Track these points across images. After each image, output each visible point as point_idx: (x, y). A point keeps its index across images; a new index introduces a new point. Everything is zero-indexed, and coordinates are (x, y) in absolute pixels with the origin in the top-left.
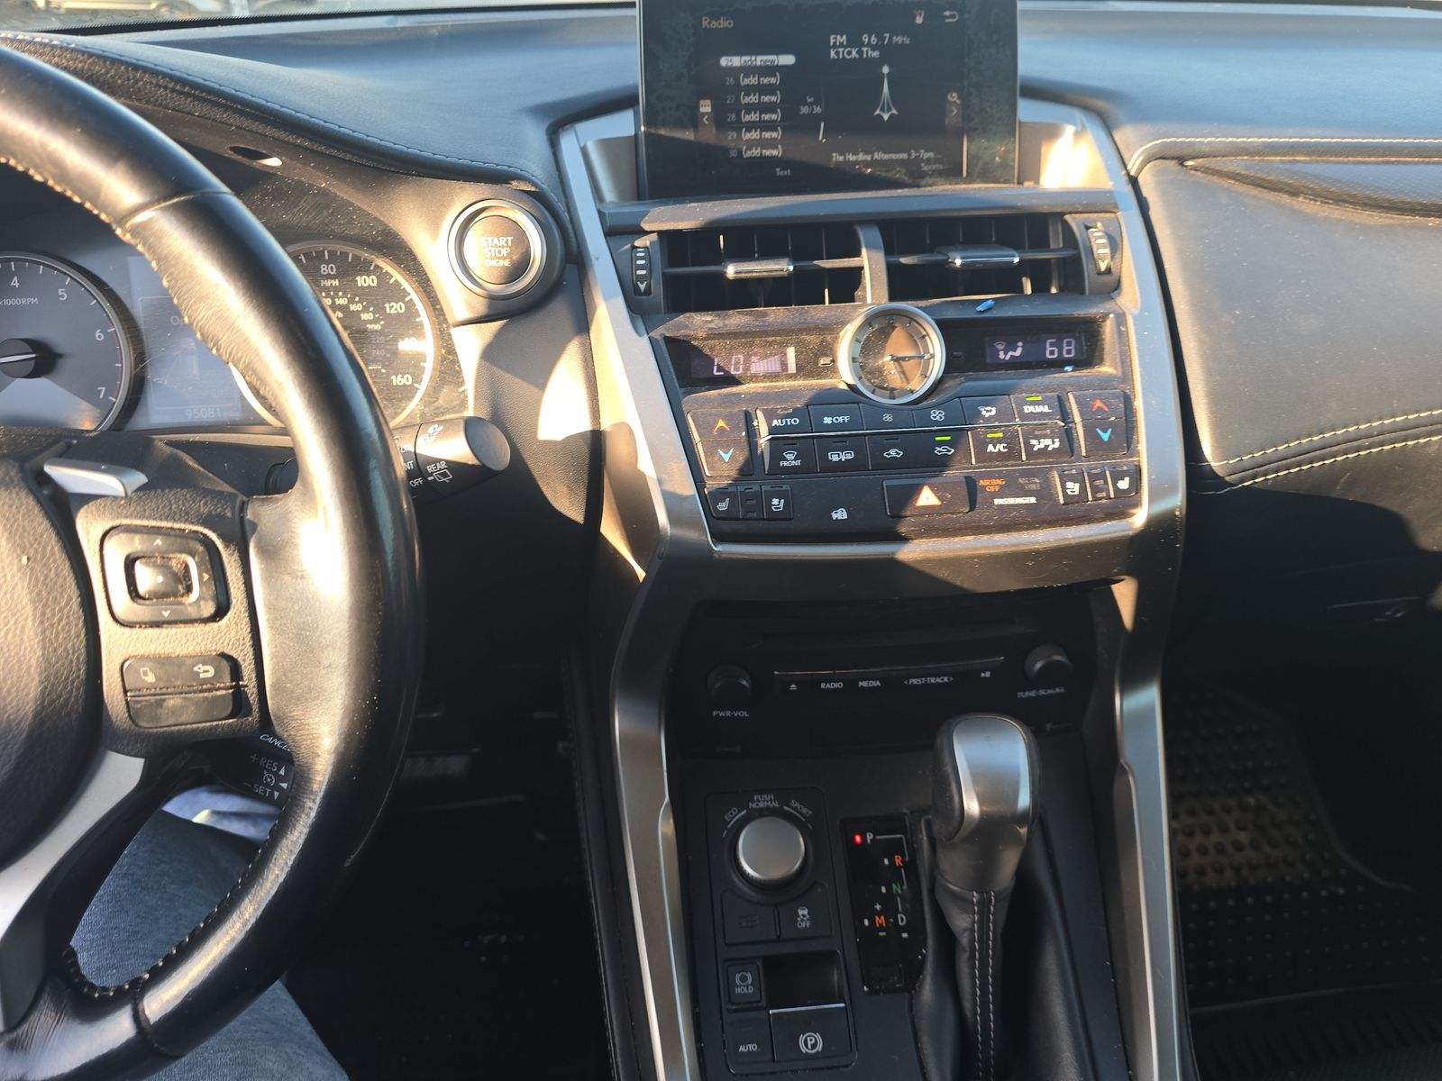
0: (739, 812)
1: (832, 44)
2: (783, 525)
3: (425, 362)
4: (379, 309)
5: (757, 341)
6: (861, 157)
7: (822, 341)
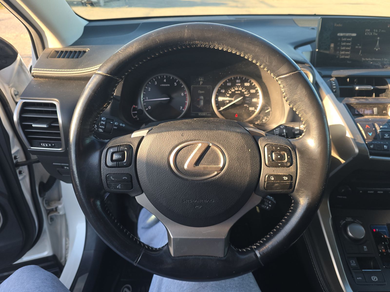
0: (343, 221)
1: (366, 31)
2: (387, 152)
3: (258, 104)
4: (249, 91)
5: (367, 106)
6: (369, 59)
7: (384, 107)
